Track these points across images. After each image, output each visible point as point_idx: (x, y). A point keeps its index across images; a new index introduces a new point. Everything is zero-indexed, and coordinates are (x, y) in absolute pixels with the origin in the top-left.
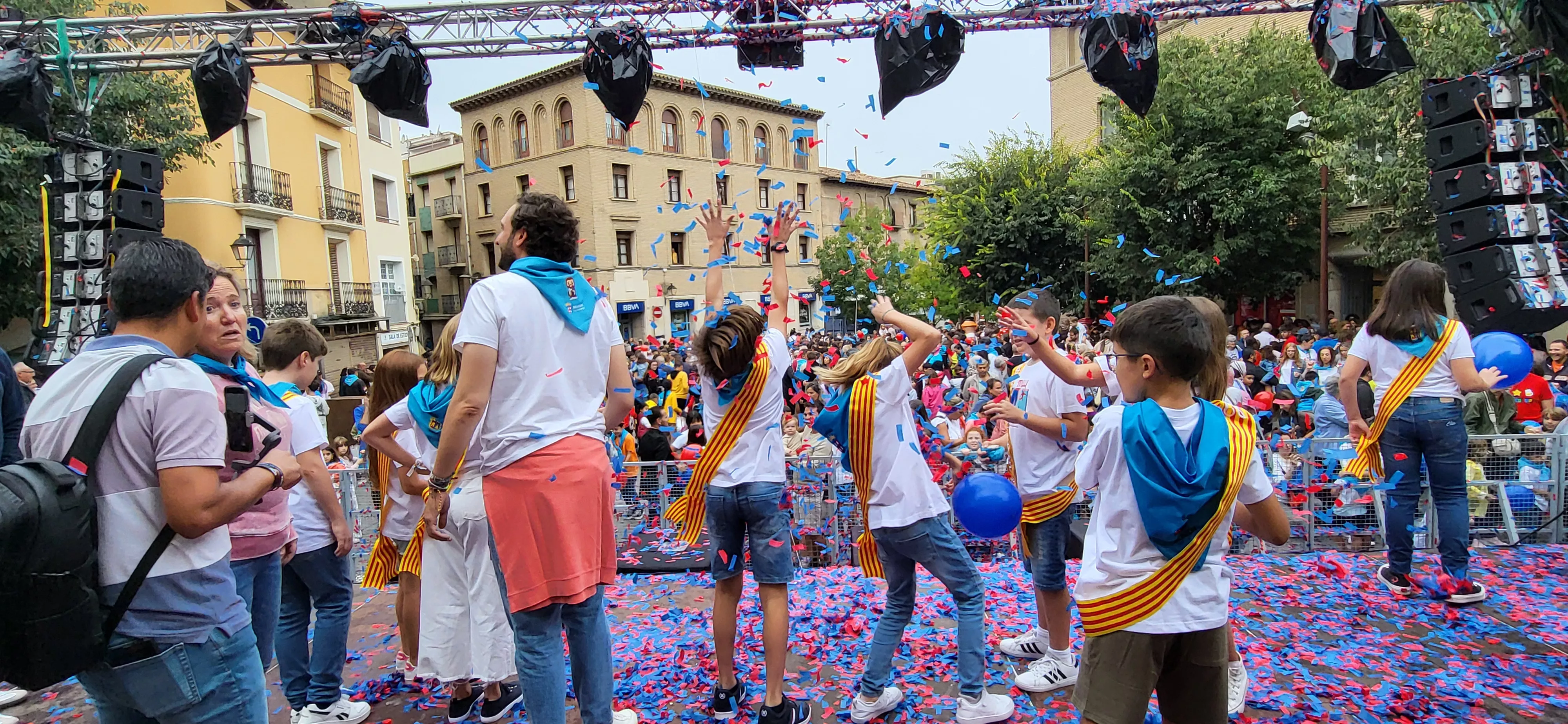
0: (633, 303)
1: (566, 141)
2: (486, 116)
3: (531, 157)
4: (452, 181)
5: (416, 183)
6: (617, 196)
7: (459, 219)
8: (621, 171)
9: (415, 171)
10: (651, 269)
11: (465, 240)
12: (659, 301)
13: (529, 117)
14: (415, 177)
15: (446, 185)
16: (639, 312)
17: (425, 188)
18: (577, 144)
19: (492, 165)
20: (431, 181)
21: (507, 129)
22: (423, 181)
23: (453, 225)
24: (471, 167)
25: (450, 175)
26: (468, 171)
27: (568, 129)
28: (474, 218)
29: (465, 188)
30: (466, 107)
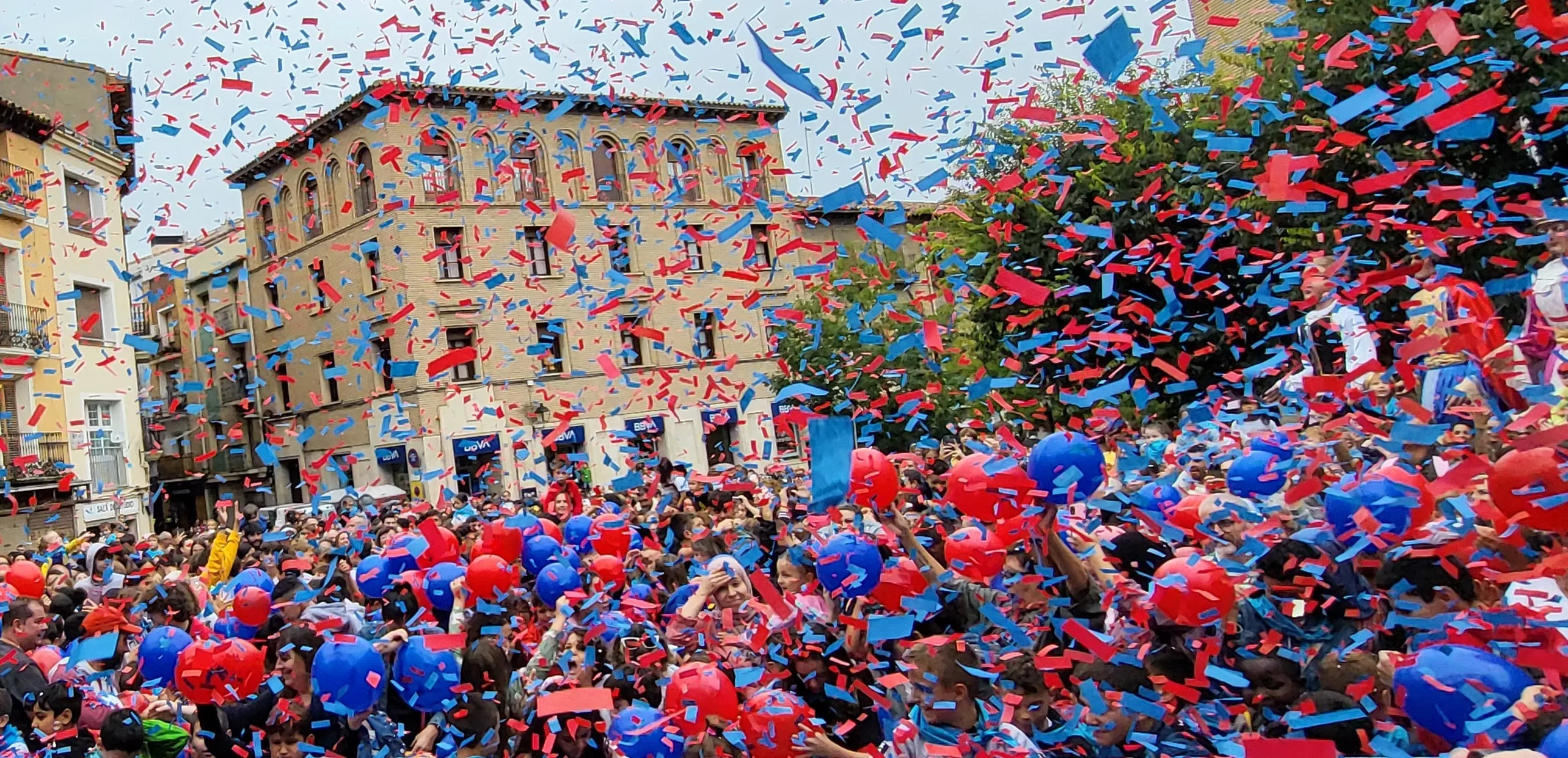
0: (480, 439)
1: (366, 204)
2: (270, 187)
3: (326, 234)
4: (234, 284)
5: (195, 292)
6: (447, 276)
8: (449, 236)
9: (193, 276)
10: (502, 383)
11: (252, 366)
12: (526, 432)
13: (321, 179)
14: (192, 285)
15: (227, 290)
16: (489, 452)
17: (204, 298)
18: (381, 206)
19: (280, 254)
20: (209, 287)
21: (295, 200)
22: (200, 290)
23: (238, 345)
24: (255, 262)
25: (232, 276)
26: (253, 267)
27: (371, 187)
28: (261, 331)
29: (250, 292)
30: (245, 178)
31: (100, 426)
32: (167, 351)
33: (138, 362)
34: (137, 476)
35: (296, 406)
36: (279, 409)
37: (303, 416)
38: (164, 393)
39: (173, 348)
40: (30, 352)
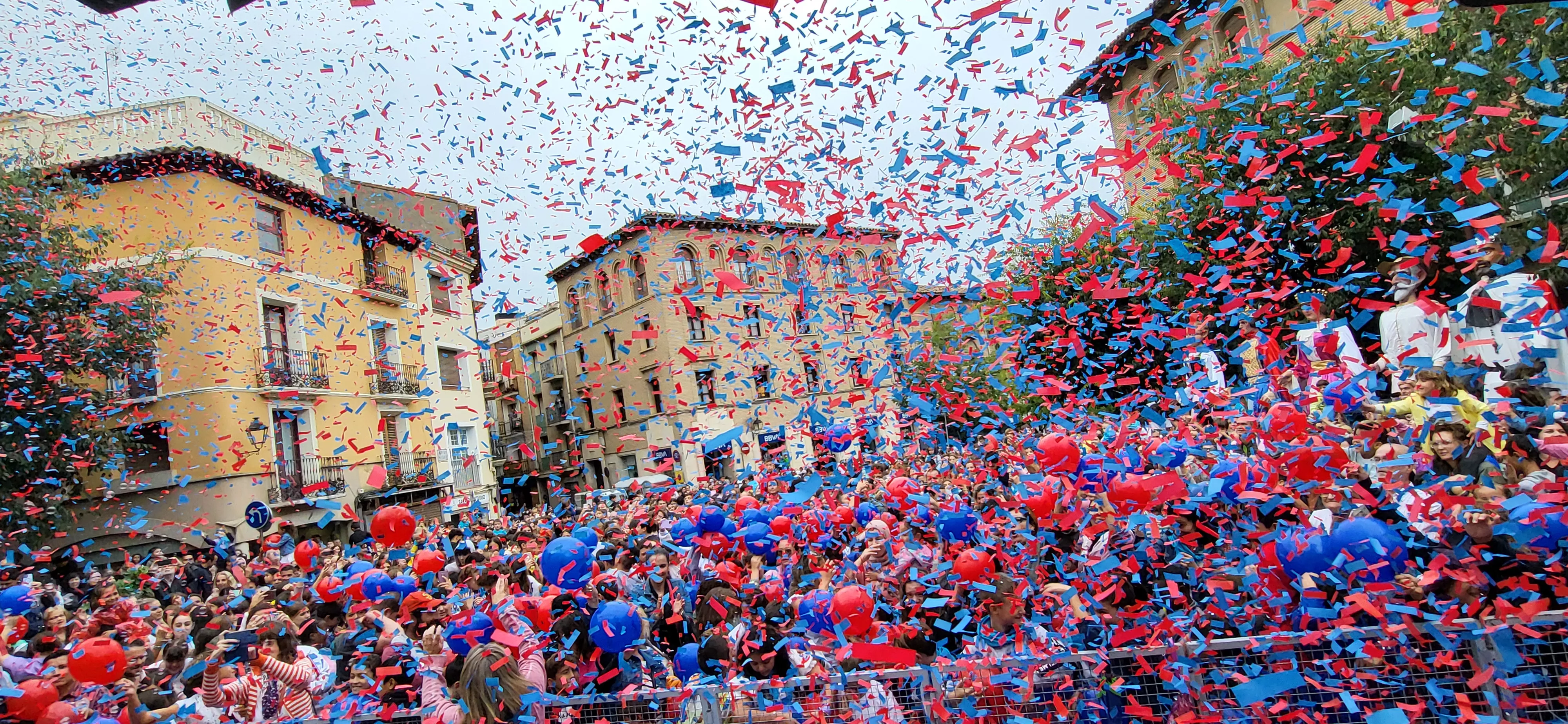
0: (718, 442)
1: (641, 291)
2: (576, 280)
3: (615, 312)
4: (554, 345)
5: (527, 351)
6: (694, 337)
7: (561, 380)
8: (695, 311)
9: (525, 340)
10: (733, 406)
11: (567, 398)
12: (747, 437)
13: (610, 276)
14: (525, 346)
15: (550, 349)
16: (724, 450)
17: (534, 355)
18: (651, 293)
19: (584, 325)
20: (538, 348)
21: (594, 291)
22: (530, 349)
23: (557, 384)
24: (568, 330)
25: (552, 340)
26: (567, 333)
27: (644, 281)
28: (573, 376)
29: (565, 350)
30: (559, 275)
31: (460, 446)
32: (508, 391)
33: (486, 400)
34: (487, 476)
35: (599, 424)
36: (587, 426)
37: (603, 432)
38: (507, 419)
39: (512, 389)
40: (405, 396)
